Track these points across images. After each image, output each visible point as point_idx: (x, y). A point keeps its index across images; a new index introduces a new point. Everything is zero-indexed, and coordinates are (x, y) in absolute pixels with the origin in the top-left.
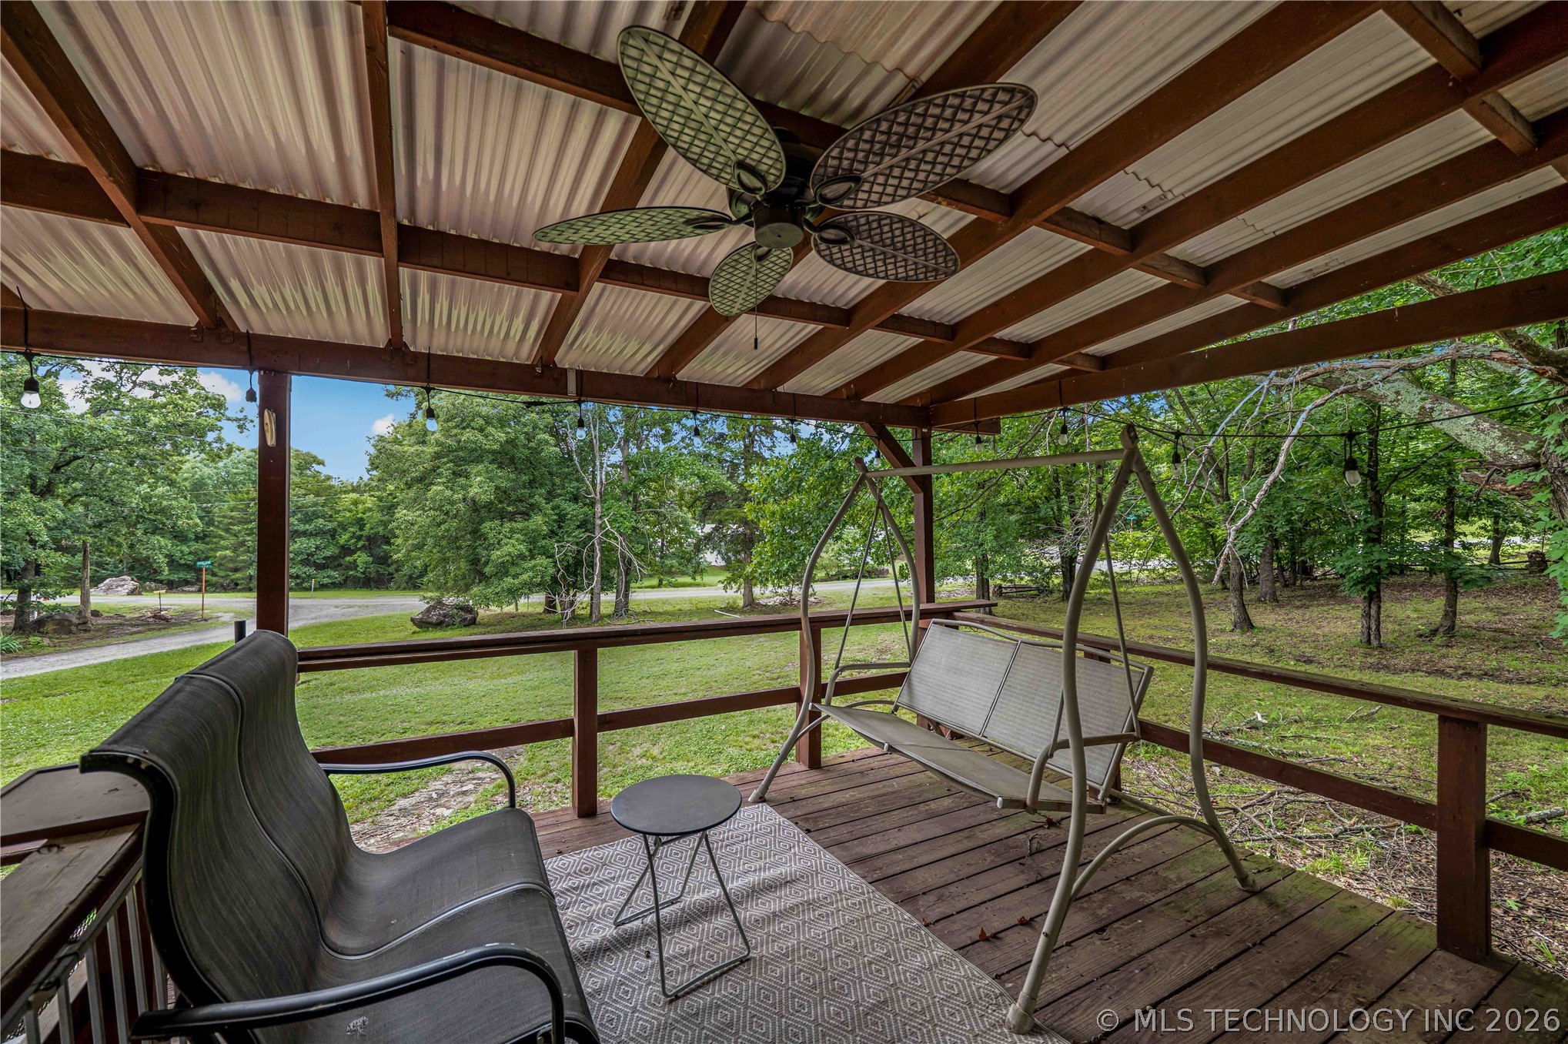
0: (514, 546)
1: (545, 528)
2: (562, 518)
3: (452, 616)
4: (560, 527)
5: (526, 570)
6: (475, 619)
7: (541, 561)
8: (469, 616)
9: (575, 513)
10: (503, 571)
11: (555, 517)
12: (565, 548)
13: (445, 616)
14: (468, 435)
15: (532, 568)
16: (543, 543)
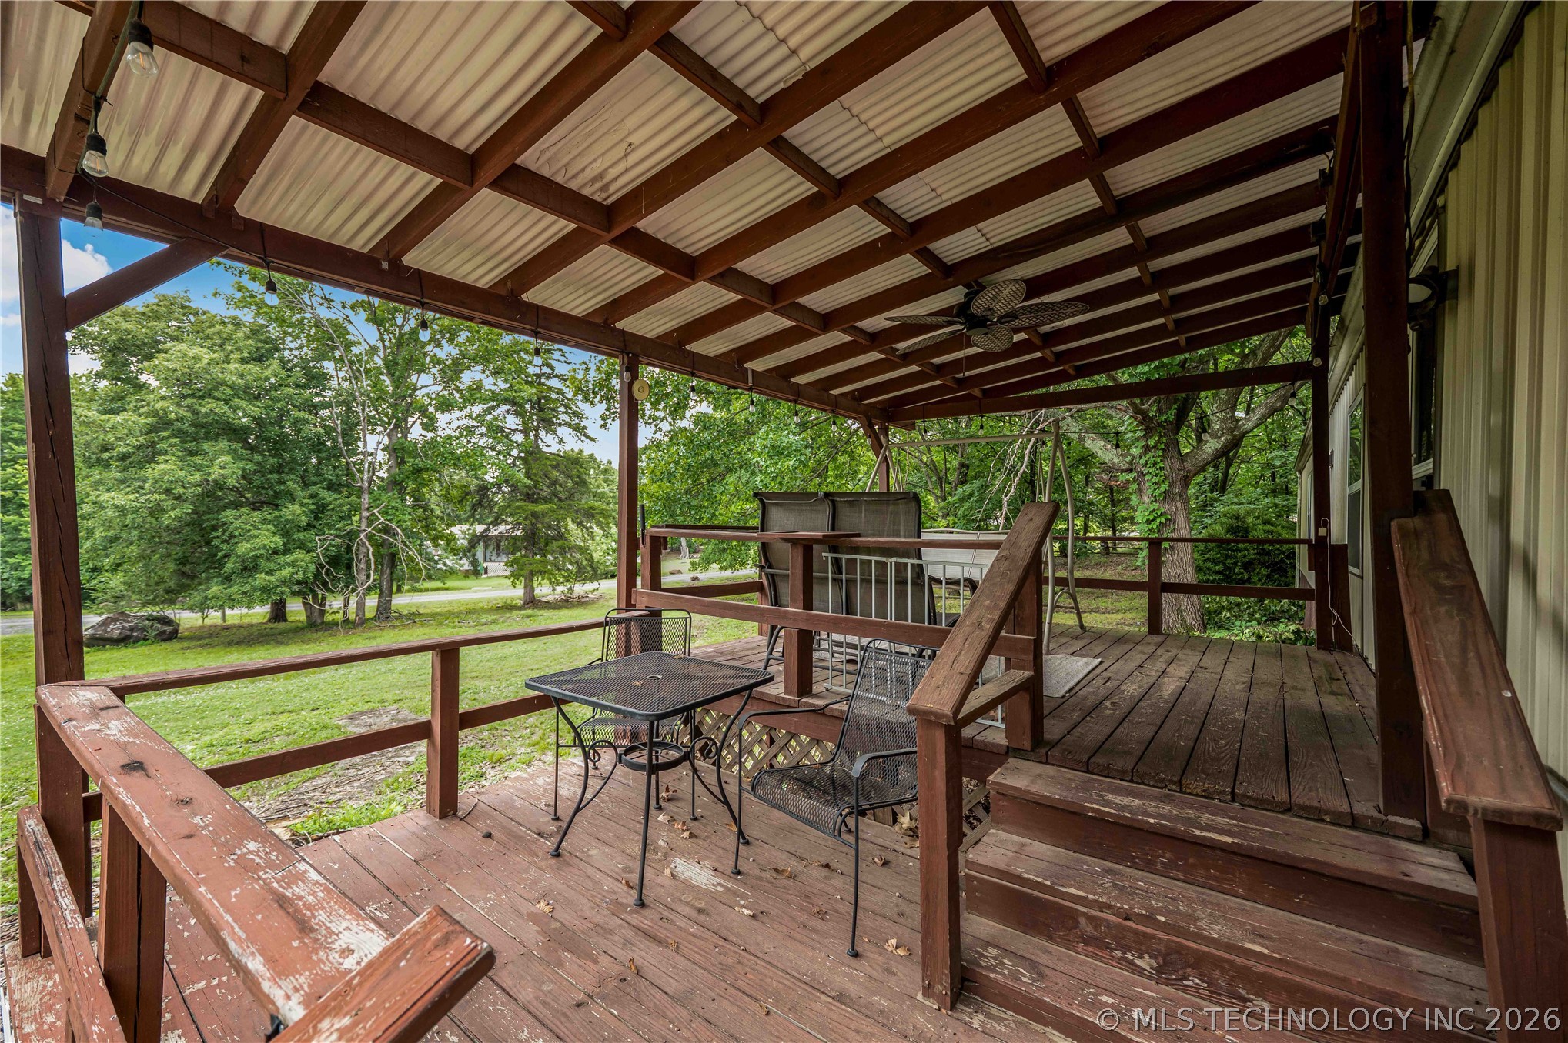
0: (269, 538)
1: (303, 518)
2: (321, 509)
3: (144, 629)
4: (317, 518)
5: (284, 566)
6: (176, 631)
7: (299, 555)
8: (168, 629)
9: (338, 502)
10: (249, 567)
11: (313, 507)
12: (324, 543)
13: (132, 629)
14: (208, 406)
15: (292, 564)
16: (301, 535)
